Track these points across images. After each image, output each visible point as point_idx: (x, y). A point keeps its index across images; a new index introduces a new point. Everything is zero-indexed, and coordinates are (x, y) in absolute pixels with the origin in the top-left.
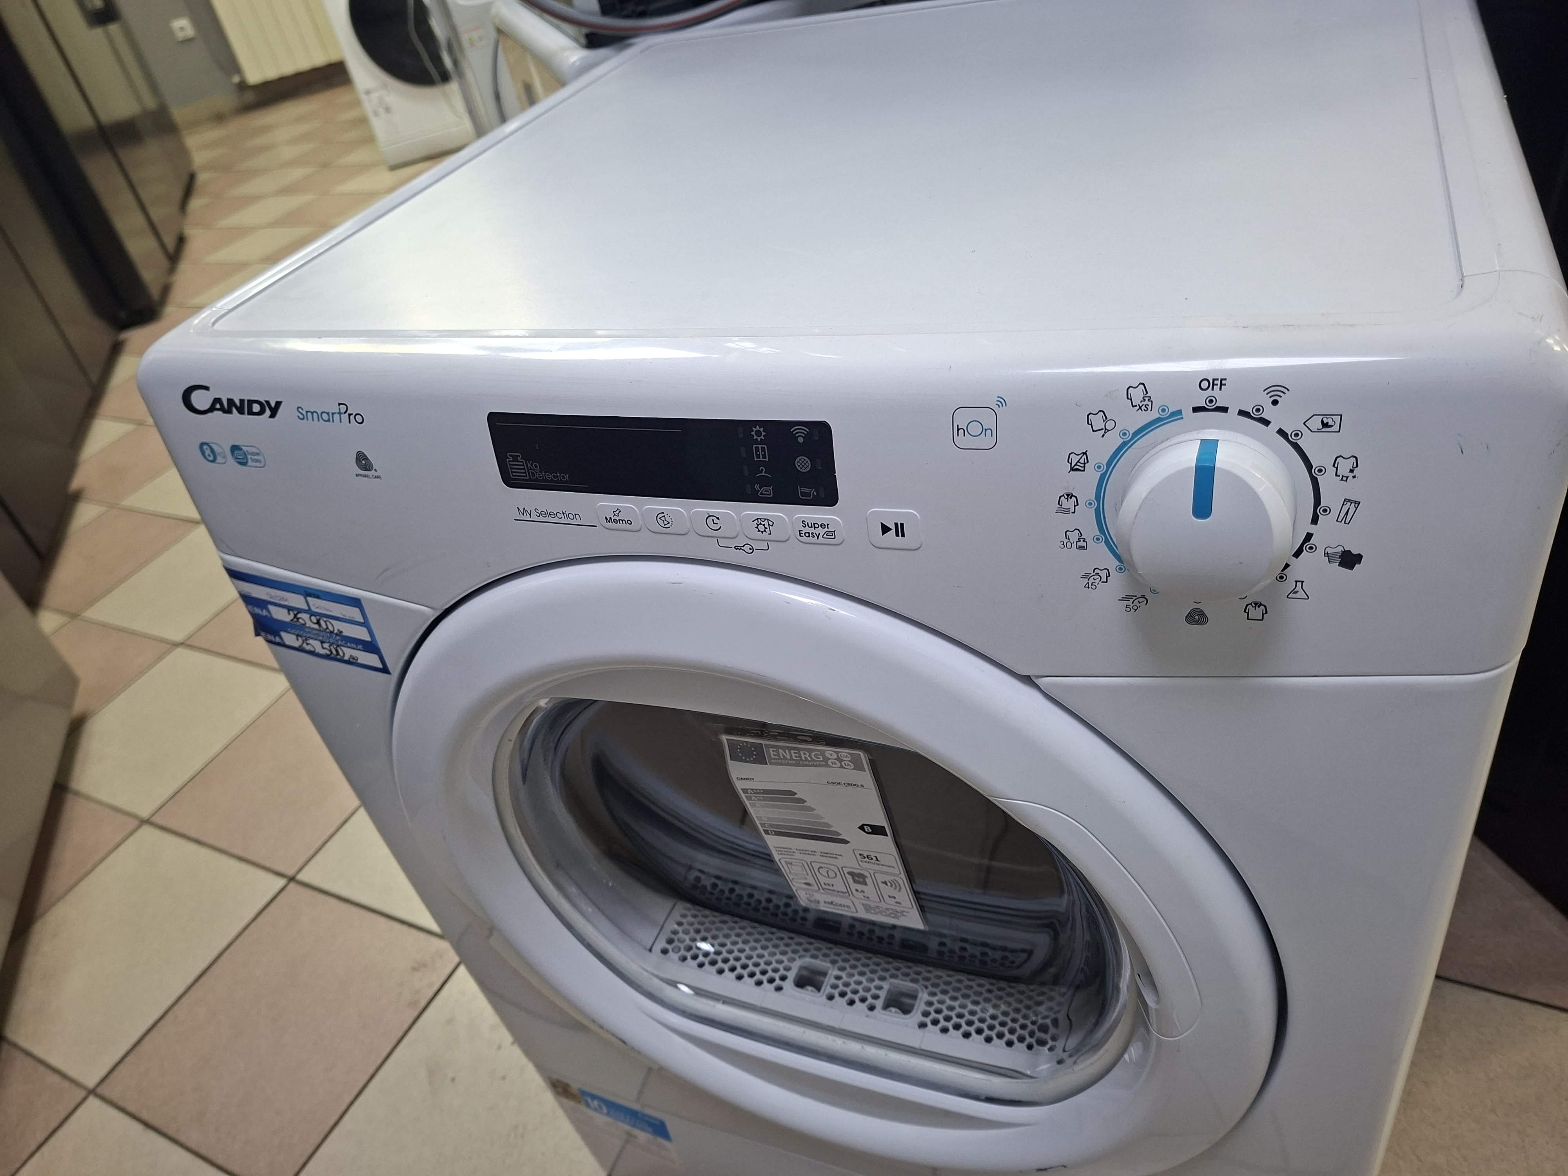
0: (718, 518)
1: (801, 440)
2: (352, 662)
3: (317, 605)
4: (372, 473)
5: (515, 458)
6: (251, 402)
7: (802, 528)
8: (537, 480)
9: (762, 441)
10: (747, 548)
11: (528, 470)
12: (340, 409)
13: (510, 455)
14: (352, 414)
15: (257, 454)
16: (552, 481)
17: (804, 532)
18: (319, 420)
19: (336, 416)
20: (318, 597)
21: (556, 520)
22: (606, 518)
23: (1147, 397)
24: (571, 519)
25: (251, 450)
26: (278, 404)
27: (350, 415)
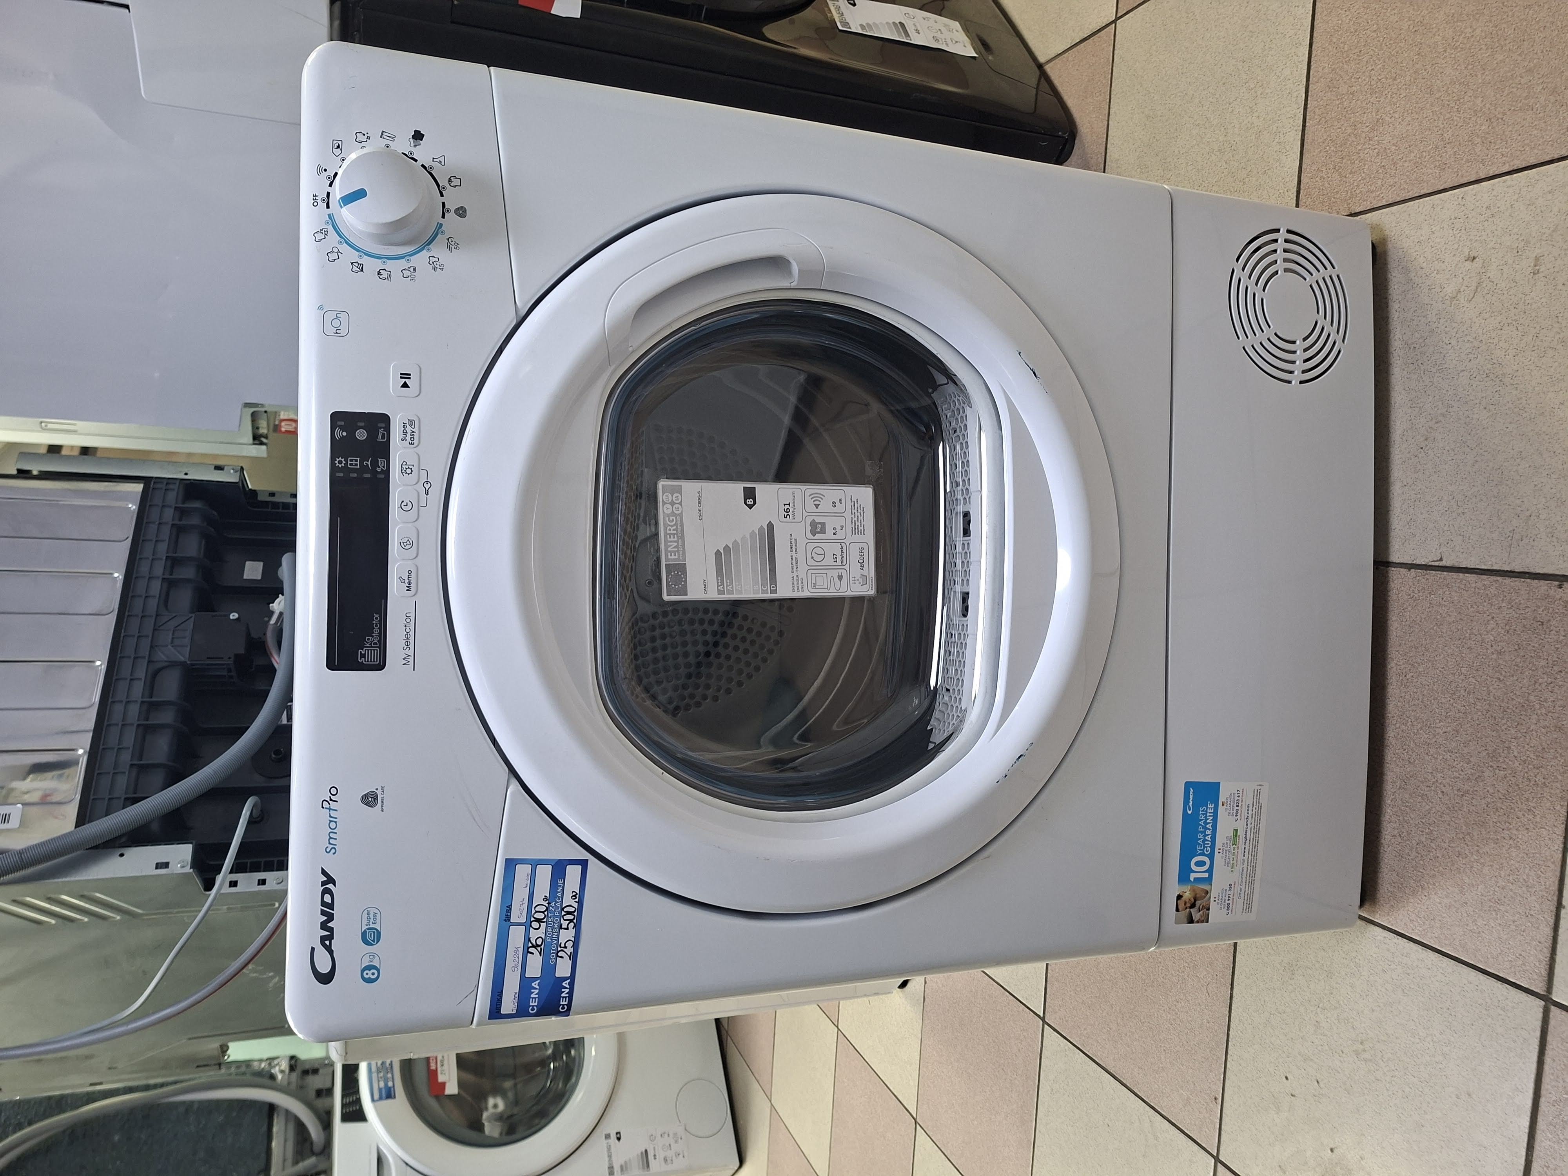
0: (403, 502)
1: (345, 434)
2: (580, 897)
3: (518, 914)
4: (379, 792)
5: (363, 656)
6: (323, 903)
7: (407, 442)
8: (379, 641)
9: (346, 460)
10: (427, 486)
11: (372, 647)
12: (326, 808)
13: (360, 659)
14: (330, 797)
15: (368, 914)
16: (380, 628)
17: (411, 442)
18: (336, 833)
19: (333, 813)
20: (509, 908)
21: (412, 633)
22: (407, 590)
23: (320, 232)
24: (411, 621)
25: (365, 922)
26: (324, 872)
27: (331, 800)
